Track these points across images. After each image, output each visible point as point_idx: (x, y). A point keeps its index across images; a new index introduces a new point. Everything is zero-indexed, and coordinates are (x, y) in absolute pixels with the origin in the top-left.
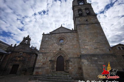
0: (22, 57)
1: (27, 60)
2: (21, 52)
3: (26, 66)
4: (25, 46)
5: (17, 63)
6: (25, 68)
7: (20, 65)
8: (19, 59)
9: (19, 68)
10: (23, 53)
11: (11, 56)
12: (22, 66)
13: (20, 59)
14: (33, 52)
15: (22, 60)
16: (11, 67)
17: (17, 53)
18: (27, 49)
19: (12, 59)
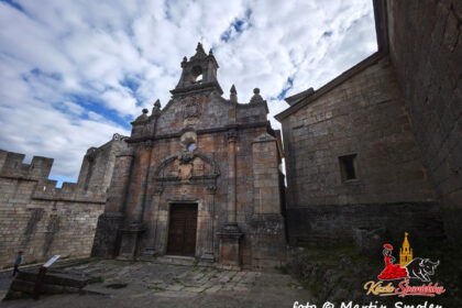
0: (197, 161)
1: (231, 174)
2: (188, 135)
3: (231, 206)
4: (198, 97)
5: (185, 193)
6: (231, 219)
7: (200, 206)
8: (186, 170)
9: (199, 220)
10: (200, 133)
11: (153, 164)
12: (213, 213)
13: (192, 171)
14: (252, 121)
15: (205, 177)
16: (163, 217)
17: (174, 142)
18: (211, 112)
19: (157, 173)
